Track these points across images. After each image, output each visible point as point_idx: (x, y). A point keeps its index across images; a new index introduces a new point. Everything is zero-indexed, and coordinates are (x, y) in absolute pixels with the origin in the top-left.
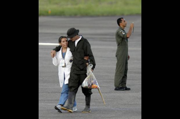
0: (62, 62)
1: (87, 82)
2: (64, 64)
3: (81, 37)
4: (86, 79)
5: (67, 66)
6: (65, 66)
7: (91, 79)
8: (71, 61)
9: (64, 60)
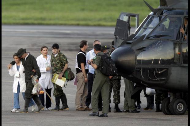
0: (17, 74)
1: (35, 90)
2: (19, 75)
3: (29, 54)
4: (34, 87)
5: (21, 76)
6: (20, 77)
7: (38, 87)
8: (24, 72)
9: (19, 72)
